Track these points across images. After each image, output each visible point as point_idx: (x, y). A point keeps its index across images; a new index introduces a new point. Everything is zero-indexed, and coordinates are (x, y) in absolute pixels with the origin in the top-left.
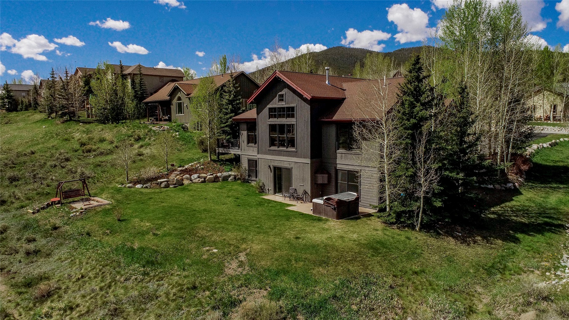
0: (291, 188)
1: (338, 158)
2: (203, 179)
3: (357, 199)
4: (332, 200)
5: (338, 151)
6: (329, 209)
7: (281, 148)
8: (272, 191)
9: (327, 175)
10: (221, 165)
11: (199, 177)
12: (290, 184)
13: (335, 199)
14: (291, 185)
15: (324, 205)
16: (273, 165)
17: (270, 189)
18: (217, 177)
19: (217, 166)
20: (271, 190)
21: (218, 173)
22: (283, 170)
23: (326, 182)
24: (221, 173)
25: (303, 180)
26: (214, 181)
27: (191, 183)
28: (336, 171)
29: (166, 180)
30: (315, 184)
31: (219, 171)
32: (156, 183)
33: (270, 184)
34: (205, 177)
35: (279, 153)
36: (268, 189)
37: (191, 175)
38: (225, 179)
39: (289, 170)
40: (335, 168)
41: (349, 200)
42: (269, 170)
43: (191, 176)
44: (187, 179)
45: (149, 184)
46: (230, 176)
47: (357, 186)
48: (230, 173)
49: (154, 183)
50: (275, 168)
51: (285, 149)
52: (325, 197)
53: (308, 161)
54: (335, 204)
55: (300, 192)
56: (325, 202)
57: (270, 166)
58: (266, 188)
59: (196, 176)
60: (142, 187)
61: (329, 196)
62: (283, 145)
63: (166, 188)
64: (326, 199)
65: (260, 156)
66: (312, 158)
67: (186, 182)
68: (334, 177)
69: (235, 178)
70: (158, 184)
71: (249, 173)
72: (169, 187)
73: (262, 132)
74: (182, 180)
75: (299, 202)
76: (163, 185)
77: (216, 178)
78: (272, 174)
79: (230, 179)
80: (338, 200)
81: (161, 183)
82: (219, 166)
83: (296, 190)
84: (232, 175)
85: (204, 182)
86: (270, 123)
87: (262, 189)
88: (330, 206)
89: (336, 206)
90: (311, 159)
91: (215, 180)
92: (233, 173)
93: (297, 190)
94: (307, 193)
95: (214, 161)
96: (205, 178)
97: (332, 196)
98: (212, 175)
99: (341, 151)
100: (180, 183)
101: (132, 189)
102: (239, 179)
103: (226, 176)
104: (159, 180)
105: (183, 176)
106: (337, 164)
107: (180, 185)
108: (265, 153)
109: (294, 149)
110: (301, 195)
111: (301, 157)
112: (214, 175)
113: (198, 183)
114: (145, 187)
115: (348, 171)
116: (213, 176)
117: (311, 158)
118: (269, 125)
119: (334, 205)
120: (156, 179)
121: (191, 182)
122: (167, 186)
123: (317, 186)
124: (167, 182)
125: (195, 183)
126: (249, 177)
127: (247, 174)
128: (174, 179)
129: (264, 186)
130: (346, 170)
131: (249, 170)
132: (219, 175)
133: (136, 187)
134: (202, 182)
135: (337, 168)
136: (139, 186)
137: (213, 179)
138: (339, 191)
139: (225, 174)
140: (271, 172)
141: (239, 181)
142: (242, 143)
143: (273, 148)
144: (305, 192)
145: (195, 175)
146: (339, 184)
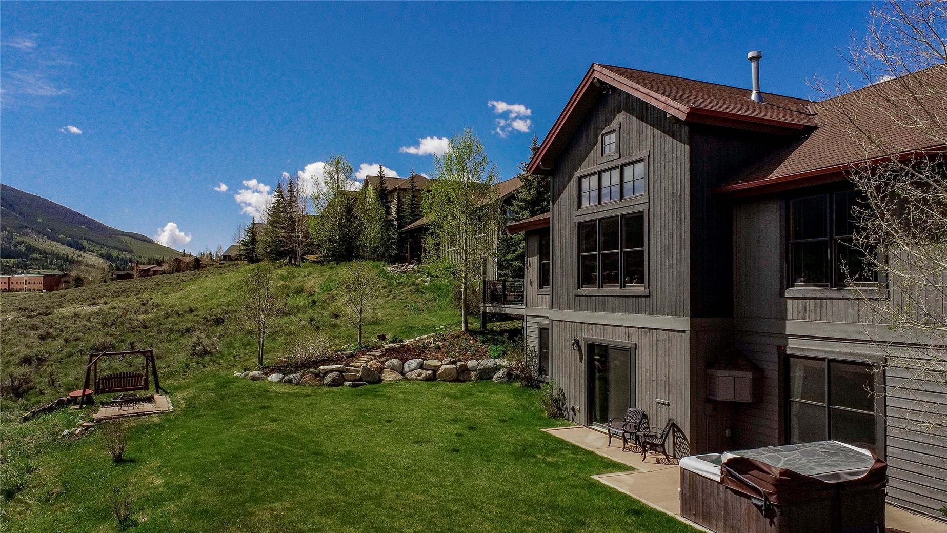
0: (632, 409)
1: (789, 316)
2: (430, 372)
3: (878, 476)
4: (755, 472)
5: (789, 293)
6: (745, 506)
7: (608, 289)
8: (582, 417)
9: (749, 375)
10: (484, 342)
11: (421, 366)
12: (629, 398)
13: (769, 467)
14: (633, 403)
15: (722, 488)
16: (585, 339)
17: (577, 407)
18: (465, 370)
19: (476, 343)
20: (579, 411)
21: (471, 359)
22: (612, 354)
23: (746, 396)
24: (477, 360)
25: (668, 387)
26: (457, 380)
27: (400, 380)
28: (785, 360)
29: (338, 366)
30: (708, 401)
31: (476, 356)
32: (312, 373)
33: (577, 394)
34: (435, 367)
35: (601, 303)
36: (573, 409)
37: (404, 361)
38: (486, 375)
39: (628, 353)
40: (781, 349)
41: (837, 476)
42: (577, 352)
43: (403, 363)
44: (393, 369)
45: (298, 375)
46: (497, 369)
47: (870, 422)
48: (499, 361)
49: (308, 373)
50: (591, 347)
51: (615, 289)
52: (728, 456)
53: (683, 323)
54: (770, 489)
55: (658, 425)
56: (726, 474)
57: (577, 343)
58: (569, 405)
59: (413, 363)
60: (280, 381)
61: (748, 454)
62: (612, 280)
63: (332, 386)
64: (730, 462)
65: (555, 314)
66: (695, 313)
67: (388, 376)
68: (776, 383)
69: (509, 375)
70: (317, 375)
71: (540, 362)
72: (342, 384)
73: (562, 248)
74: (381, 370)
75: (651, 457)
76: (328, 379)
77: (463, 372)
78: (583, 366)
79: (496, 376)
80: (786, 473)
81: (327, 373)
82: (479, 344)
83: (644, 416)
84: (504, 367)
85: (432, 379)
86: (580, 221)
87: (559, 409)
88: (749, 497)
89: (773, 499)
90: (691, 317)
91: (462, 375)
92: (505, 363)
93: (651, 418)
94: (680, 430)
95: (473, 333)
96: (435, 369)
97: (759, 455)
98: (454, 363)
99: (799, 290)
100: (373, 378)
101: (258, 383)
102: (517, 378)
103: (488, 368)
104: (321, 367)
105: (386, 360)
106: (786, 337)
107: (370, 383)
108: (569, 306)
109: (640, 290)
110: (659, 436)
111: (661, 313)
112: (459, 364)
113: (417, 379)
114: (286, 382)
115: (830, 361)
116: (454, 366)
117: (693, 315)
118: (579, 224)
119: (766, 496)
120: (317, 363)
121: (401, 377)
122: (337, 383)
123: (714, 410)
124: (341, 371)
125: (411, 379)
126: (540, 374)
127: (537, 367)
128: (359, 367)
129: (564, 398)
130: (823, 359)
131: (540, 357)
132: (471, 363)
133: (269, 378)
134: (427, 379)
135: (789, 352)
136: (274, 377)
137: (455, 373)
138: (796, 432)
139: (486, 363)
140: (581, 359)
141: (518, 384)
142: (529, 285)
143: (587, 290)
144: (673, 426)
145: (412, 361)
146: (795, 409)
